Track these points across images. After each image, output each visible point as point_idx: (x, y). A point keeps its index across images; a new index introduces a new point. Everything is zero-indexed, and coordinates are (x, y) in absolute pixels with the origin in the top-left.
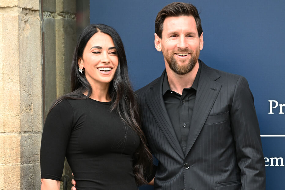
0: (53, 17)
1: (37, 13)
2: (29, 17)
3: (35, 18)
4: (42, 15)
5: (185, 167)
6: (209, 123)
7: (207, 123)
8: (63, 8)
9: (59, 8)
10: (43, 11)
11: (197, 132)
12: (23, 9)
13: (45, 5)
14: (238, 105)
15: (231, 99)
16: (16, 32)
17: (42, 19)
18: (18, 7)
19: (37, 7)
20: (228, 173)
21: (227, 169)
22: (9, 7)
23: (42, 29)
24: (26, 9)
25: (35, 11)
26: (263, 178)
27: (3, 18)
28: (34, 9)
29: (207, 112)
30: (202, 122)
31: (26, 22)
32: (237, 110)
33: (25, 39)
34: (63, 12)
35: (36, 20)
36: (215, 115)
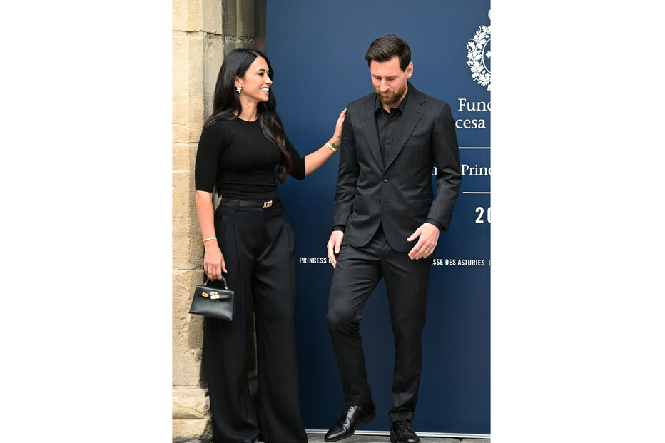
0: (234, 41)
1: (220, 37)
2: (213, 40)
3: (218, 42)
4: (225, 39)
5: (383, 179)
6: (410, 143)
7: (409, 142)
8: (243, 32)
9: (239, 32)
10: (225, 36)
11: (398, 150)
12: (209, 33)
13: (227, 30)
14: (439, 129)
15: (433, 125)
16: (201, 54)
17: (224, 42)
18: (203, 31)
19: (220, 31)
20: (421, 189)
21: (421, 185)
22: (195, 31)
23: (224, 51)
24: (210, 33)
25: (218, 35)
26: (455, 193)
27: (190, 41)
28: (217, 33)
29: (410, 133)
30: (404, 141)
31: (210, 45)
32: (438, 134)
33: (209, 61)
34: (243, 36)
35: (218, 44)
36: (416, 136)
